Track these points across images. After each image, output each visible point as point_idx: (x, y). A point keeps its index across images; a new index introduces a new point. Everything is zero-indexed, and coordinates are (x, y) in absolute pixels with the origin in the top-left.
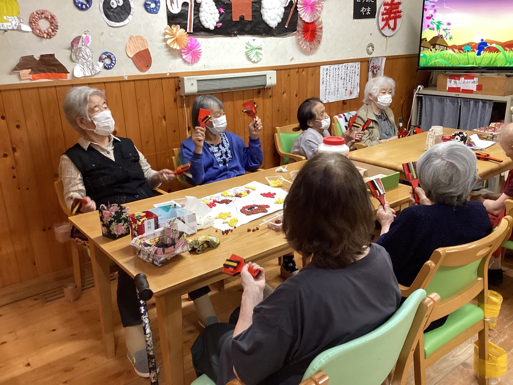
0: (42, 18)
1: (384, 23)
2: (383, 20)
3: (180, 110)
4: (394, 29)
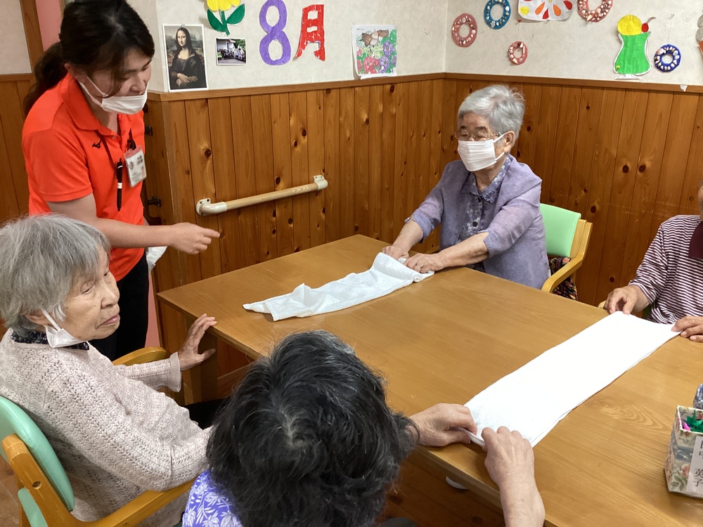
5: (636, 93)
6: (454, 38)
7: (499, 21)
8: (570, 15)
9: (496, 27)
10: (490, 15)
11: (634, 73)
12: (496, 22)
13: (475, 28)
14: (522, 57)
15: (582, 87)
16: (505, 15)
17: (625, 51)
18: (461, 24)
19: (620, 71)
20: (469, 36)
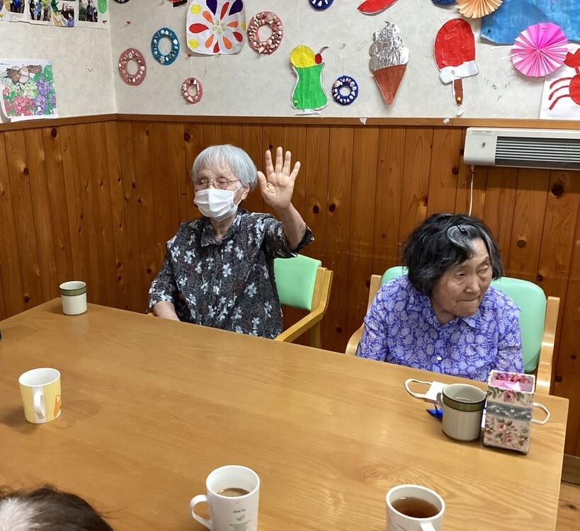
0: (262, 25)
3: (461, 192)
5: (317, 128)
6: (122, 75)
7: (168, 56)
8: (242, 47)
9: (166, 63)
10: (158, 50)
11: (313, 108)
12: (165, 57)
13: (143, 64)
14: (197, 95)
15: (262, 125)
16: (173, 49)
17: (301, 85)
18: (128, 59)
19: (299, 106)
20: (138, 73)
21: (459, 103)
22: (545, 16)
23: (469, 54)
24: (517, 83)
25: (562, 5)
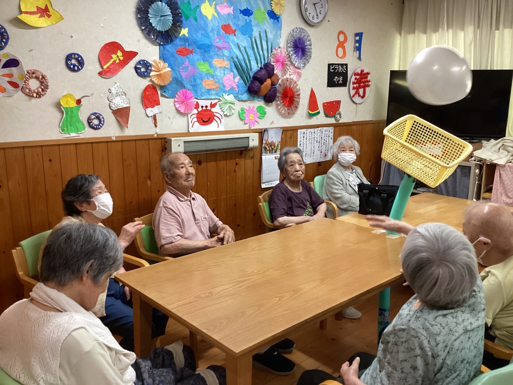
0: (32, 78)
1: (354, 91)
2: (354, 88)
4: (363, 97)
11: (76, 132)
15: (42, 146)
17: (67, 118)
19: (66, 132)
21: (156, 126)
22: (184, 86)
23: (157, 102)
24: (178, 116)
25: (189, 82)
